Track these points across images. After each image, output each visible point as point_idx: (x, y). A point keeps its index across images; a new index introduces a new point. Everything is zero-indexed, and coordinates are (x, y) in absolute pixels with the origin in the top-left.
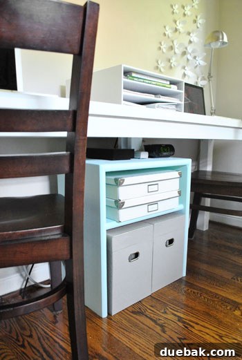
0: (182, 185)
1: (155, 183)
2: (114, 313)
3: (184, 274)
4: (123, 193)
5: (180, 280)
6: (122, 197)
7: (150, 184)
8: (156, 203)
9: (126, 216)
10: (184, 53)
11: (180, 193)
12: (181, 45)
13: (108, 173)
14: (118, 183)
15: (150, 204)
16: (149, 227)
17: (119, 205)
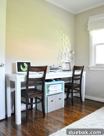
0: (62, 87)
1: (56, 87)
2: (48, 112)
3: (64, 107)
4: (50, 89)
5: (63, 108)
6: (49, 89)
7: (55, 87)
8: (56, 90)
9: (50, 93)
10: (65, 54)
11: (62, 89)
12: (64, 53)
13: (47, 85)
14: (49, 87)
15: (55, 91)
16: (55, 95)
17: (49, 91)
